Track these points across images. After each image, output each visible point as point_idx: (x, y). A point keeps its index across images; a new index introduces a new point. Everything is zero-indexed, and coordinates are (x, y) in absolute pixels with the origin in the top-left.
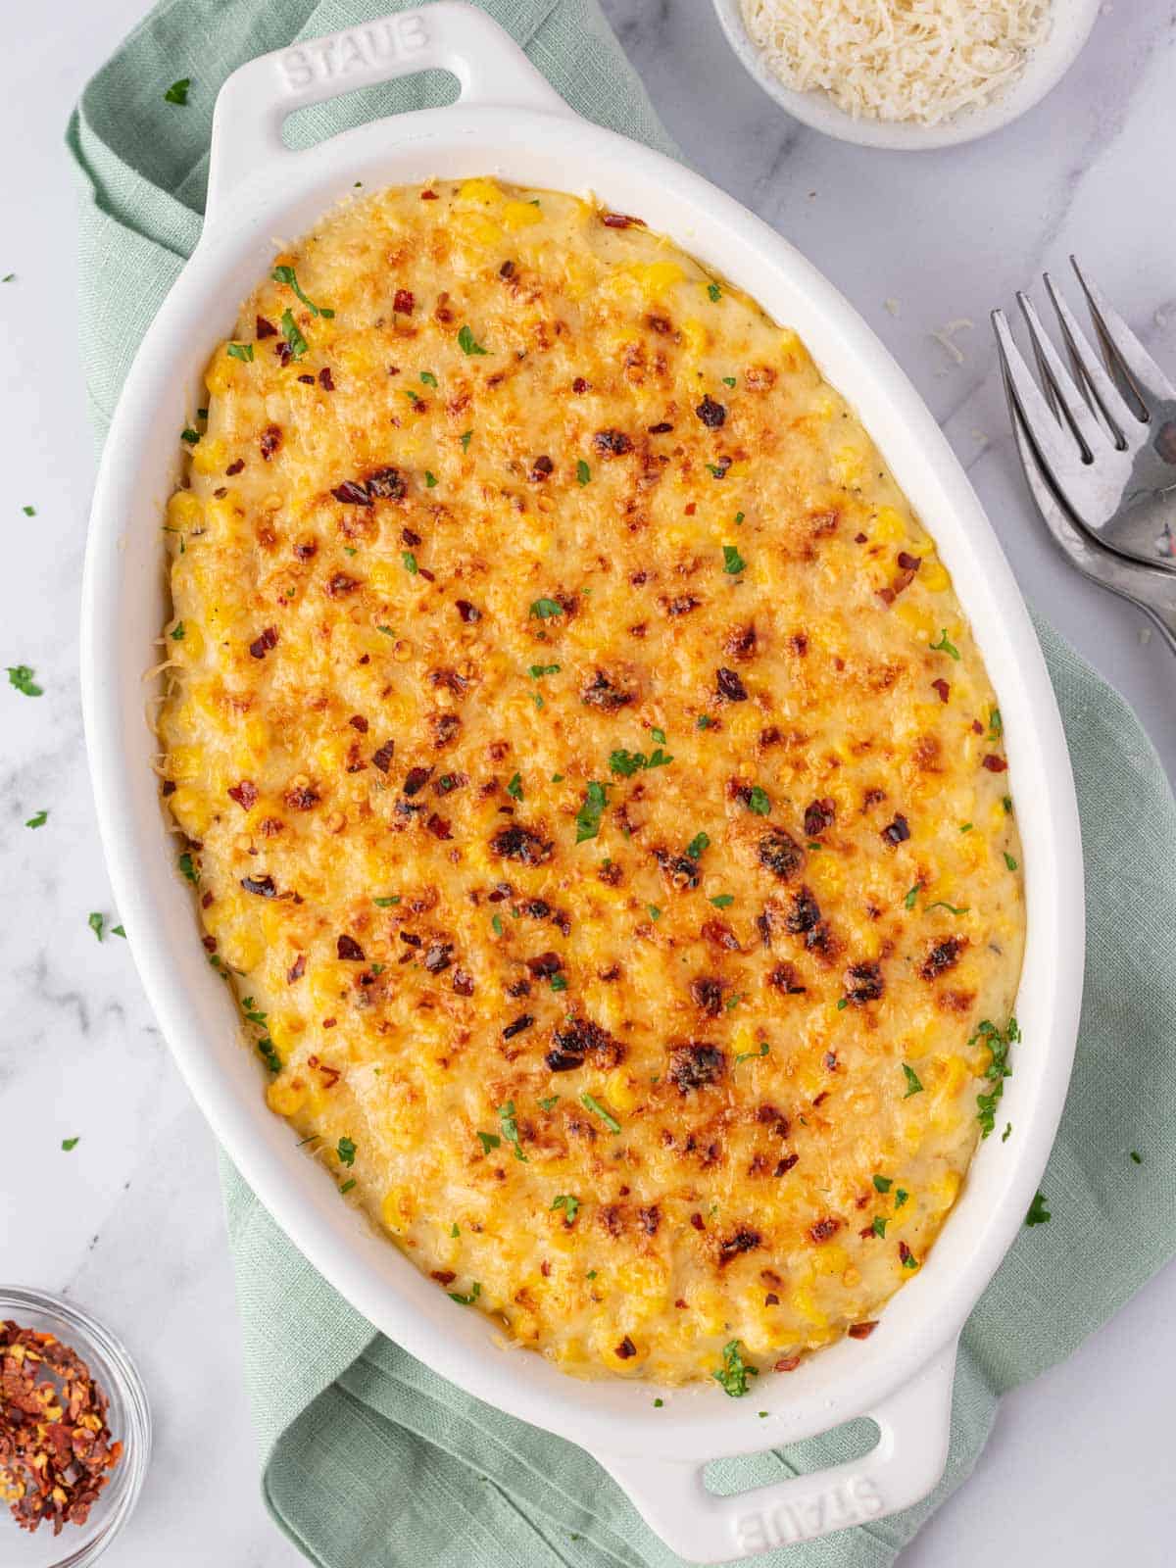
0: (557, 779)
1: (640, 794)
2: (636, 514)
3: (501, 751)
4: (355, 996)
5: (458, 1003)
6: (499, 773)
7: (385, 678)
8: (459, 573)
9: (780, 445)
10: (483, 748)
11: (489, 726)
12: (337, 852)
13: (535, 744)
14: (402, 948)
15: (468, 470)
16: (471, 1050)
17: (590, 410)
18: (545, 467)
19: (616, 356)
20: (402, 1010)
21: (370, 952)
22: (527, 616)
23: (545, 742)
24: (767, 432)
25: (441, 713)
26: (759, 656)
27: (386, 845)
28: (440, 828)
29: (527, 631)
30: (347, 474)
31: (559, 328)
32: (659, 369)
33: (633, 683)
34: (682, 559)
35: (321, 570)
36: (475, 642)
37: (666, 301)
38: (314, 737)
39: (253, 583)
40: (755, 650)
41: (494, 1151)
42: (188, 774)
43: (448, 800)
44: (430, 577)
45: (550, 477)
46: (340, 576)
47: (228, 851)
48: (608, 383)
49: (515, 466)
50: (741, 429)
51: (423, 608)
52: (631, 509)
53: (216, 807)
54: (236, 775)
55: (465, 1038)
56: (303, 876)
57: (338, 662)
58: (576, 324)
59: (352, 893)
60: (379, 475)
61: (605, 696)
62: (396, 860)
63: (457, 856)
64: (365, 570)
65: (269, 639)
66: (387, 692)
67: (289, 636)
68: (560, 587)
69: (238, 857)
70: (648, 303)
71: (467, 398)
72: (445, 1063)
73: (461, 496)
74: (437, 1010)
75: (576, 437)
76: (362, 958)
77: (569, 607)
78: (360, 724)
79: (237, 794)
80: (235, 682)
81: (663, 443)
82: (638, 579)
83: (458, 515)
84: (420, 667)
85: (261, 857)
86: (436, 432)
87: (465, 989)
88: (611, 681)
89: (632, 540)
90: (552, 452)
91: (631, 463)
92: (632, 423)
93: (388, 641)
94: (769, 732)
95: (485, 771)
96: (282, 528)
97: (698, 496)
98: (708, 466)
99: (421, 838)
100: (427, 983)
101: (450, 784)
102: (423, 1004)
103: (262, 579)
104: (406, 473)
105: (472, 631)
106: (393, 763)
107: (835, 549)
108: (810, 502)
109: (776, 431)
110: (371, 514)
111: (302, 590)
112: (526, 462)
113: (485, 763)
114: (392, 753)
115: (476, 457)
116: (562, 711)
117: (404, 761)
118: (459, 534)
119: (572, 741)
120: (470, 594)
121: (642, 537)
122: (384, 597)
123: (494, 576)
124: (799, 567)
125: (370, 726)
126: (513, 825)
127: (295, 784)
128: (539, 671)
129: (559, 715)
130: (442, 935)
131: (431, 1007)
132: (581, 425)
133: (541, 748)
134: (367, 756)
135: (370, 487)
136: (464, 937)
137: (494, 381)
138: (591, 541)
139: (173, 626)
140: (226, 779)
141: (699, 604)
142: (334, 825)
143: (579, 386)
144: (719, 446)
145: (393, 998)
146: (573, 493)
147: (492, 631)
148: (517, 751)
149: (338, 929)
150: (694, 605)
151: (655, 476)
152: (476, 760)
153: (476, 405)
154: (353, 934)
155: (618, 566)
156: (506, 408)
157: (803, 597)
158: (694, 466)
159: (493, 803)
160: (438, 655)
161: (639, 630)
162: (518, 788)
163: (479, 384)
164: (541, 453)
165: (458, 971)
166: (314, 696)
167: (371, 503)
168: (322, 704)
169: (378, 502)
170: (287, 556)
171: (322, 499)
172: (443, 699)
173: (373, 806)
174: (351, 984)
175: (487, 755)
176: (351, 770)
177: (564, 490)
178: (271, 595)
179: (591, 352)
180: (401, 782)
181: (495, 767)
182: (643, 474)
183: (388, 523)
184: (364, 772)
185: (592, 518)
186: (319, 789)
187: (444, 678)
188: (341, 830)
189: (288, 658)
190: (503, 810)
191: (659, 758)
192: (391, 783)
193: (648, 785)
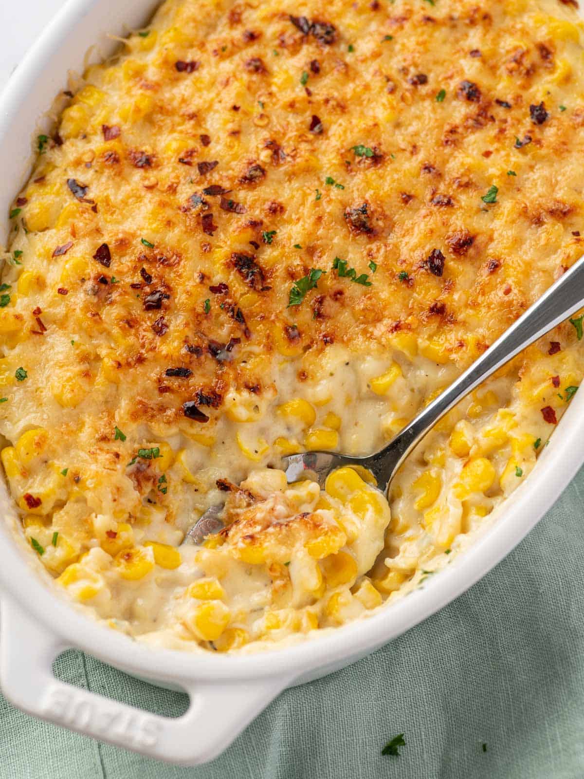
0: (297, 246)
1: (339, 296)
2: (454, 137)
3: (276, 210)
4: (89, 284)
5: (150, 335)
6: (265, 220)
7: (240, 126)
8: (327, 101)
9: (566, 154)
10: (268, 200)
11: (280, 192)
12: (139, 198)
13: (298, 219)
14: (138, 279)
15: (376, 55)
16: (140, 369)
17: (471, 69)
18: (422, 80)
19: (508, 52)
20: (111, 314)
21: (115, 266)
22: (349, 147)
23: (304, 221)
24: (564, 143)
25: (258, 162)
26: (465, 256)
27: (169, 213)
28: (208, 225)
29: (342, 155)
30: (305, 14)
31: (486, 17)
32: (528, 73)
33: (381, 223)
34: (462, 175)
35: (251, 51)
36: (306, 141)
37: (558, 43)
38: (173, 130)
39: (207, 34)
40: (466, 251)
41: (119, 442)
42: (87, 101)
43: (225, 216)
44: (309, 93)
45: (419, 87)
46: (259, 60)
47: (75, 155)
48: (491, 62)
49: (405, 71)
50: (550, 133)
51: (292, 105)
52: (453, 131)
53: (89, 129)
54: (114, 121)
55: (141, 360)
56: (107, 198)
57: (220, 102)
58: (497, 22)
59: (129, 226)
60: (323, 25)
61: (359, 218)
62: (169, 223)
63: (207, 249)
64: (275, 68)
65: (192, 66)
66: (235, 133)
67: (204, 74)
68: (380, 144)
69: (78, 163)
70: (547, 38)
71: (404, 19)
72: (119, 365)
73: (361, 68)
74: (133, 331)
75: (451, 77)
76: (107, 265)
77: (377, 159)
78: (205, 140)
79: (106, 130)
80: (153, 74)
81: (499, 112)
82: (428, 168)
83: (351, 73)
84: (265, 134)
85: (91, 172)
86: (373, 26)
87: (159, 330)
88: (368, 212)
89: (441, 148)
90: (431, 77)
91: (473, 109)
92: (489, 90)
93: (258, 110)
94: (439, 305)
95: (258, 214)
96: (247, 18)
97: (497, 150)
98: (516, 138)
99: (193, 223)
100: (137, 310)
101: (231, 207)
102: (128, 322)
103: (213, 37)
104: (339, 35)
105: (311, 136)
106: (208, 175)
107: (556, 227)
108: (559, 195)
109: (570, 147)
110: (302, 41)
111: (232, 54)
112: (413, 71)
113: (262, 210)
114: (212, 169)
115: (386, 53)
116: (328, 210)
117: (215, 178)
118: (343, 84)
119: (321, 232)
120: (324, 118)
121: (448, 150)
122: (274, 89)
123: (346, 117)
124: (527, 224)
125: (210, 145)
126: (253, 256)
127: (144, 149)
128: (330, 182)
129: (324, 212)
130: (168, 287)
131: (131, 327)
132: (461, 72)
133: (301, 223)
134: (196, 160)
135: (313, 26)
136: (180, 298)
137: (429, 19)
138: (416, 134)
139: (144, 31)
140: (107, 119)
141: (453, 206)
142: (147, 183)
143: (475, 53)
144: (530, 132)
145: (112, 303)
146: (427, 104)
147: (322, 145)
148: (285, 217)
149: (105, 239)
150: (449, 204)
151: (481, 124)
152: (258, 204)
153: (407, 25)
154: (111, 247)
155: (421, 156)
156: (425, 37)
157: (518, 242)
158: (507, 132)
159: (249, 234)
160: (281, 135)
161: (407, 198)
162: (270, 238)
163: (417, 17)
164: (425, 72)
165: (162, 318)
166: (192, 109)
167: (307, 34)
168: (192, 116)
169: (311, 37)
170: (238, 34)
171: (282, 16)
172: (265, 156)
173: (179, 189)
174: (92, 276)
175: (267, 206)
176: (181, 160)
177: (423, 99)
178: (211, 46)
179: (496, 41)
180: (206, 185)
181: (266, 216)
182: (475, 117)
183: (308, 53)
184: (187, 167)
185: (426, 122)
186: (154, 160)
187: (274, 147)
188: (150, 188)
189: (194, 83)
190: (252, 243)
191: (364, 281)
192: (199, 183)
193: (347, 293)
